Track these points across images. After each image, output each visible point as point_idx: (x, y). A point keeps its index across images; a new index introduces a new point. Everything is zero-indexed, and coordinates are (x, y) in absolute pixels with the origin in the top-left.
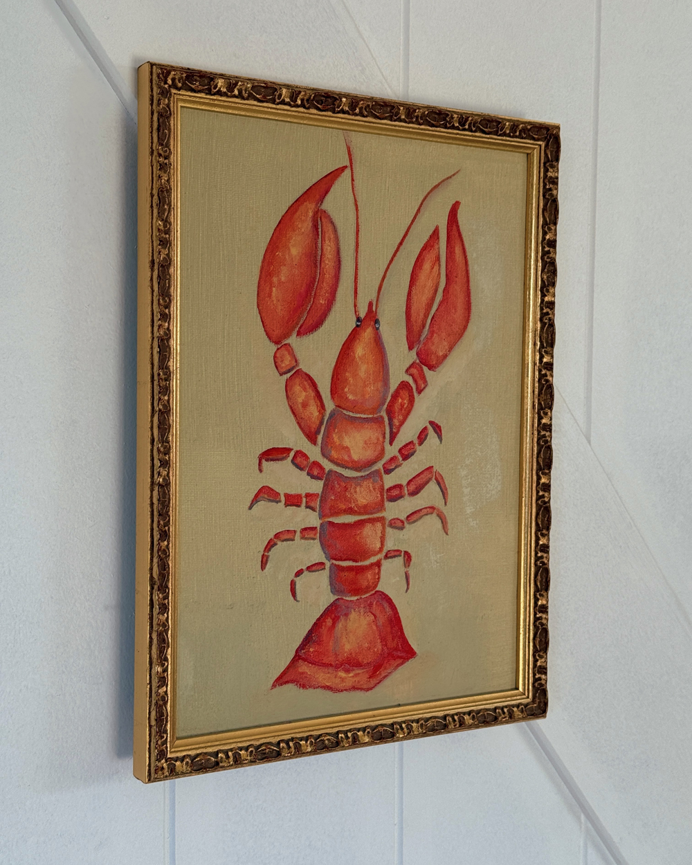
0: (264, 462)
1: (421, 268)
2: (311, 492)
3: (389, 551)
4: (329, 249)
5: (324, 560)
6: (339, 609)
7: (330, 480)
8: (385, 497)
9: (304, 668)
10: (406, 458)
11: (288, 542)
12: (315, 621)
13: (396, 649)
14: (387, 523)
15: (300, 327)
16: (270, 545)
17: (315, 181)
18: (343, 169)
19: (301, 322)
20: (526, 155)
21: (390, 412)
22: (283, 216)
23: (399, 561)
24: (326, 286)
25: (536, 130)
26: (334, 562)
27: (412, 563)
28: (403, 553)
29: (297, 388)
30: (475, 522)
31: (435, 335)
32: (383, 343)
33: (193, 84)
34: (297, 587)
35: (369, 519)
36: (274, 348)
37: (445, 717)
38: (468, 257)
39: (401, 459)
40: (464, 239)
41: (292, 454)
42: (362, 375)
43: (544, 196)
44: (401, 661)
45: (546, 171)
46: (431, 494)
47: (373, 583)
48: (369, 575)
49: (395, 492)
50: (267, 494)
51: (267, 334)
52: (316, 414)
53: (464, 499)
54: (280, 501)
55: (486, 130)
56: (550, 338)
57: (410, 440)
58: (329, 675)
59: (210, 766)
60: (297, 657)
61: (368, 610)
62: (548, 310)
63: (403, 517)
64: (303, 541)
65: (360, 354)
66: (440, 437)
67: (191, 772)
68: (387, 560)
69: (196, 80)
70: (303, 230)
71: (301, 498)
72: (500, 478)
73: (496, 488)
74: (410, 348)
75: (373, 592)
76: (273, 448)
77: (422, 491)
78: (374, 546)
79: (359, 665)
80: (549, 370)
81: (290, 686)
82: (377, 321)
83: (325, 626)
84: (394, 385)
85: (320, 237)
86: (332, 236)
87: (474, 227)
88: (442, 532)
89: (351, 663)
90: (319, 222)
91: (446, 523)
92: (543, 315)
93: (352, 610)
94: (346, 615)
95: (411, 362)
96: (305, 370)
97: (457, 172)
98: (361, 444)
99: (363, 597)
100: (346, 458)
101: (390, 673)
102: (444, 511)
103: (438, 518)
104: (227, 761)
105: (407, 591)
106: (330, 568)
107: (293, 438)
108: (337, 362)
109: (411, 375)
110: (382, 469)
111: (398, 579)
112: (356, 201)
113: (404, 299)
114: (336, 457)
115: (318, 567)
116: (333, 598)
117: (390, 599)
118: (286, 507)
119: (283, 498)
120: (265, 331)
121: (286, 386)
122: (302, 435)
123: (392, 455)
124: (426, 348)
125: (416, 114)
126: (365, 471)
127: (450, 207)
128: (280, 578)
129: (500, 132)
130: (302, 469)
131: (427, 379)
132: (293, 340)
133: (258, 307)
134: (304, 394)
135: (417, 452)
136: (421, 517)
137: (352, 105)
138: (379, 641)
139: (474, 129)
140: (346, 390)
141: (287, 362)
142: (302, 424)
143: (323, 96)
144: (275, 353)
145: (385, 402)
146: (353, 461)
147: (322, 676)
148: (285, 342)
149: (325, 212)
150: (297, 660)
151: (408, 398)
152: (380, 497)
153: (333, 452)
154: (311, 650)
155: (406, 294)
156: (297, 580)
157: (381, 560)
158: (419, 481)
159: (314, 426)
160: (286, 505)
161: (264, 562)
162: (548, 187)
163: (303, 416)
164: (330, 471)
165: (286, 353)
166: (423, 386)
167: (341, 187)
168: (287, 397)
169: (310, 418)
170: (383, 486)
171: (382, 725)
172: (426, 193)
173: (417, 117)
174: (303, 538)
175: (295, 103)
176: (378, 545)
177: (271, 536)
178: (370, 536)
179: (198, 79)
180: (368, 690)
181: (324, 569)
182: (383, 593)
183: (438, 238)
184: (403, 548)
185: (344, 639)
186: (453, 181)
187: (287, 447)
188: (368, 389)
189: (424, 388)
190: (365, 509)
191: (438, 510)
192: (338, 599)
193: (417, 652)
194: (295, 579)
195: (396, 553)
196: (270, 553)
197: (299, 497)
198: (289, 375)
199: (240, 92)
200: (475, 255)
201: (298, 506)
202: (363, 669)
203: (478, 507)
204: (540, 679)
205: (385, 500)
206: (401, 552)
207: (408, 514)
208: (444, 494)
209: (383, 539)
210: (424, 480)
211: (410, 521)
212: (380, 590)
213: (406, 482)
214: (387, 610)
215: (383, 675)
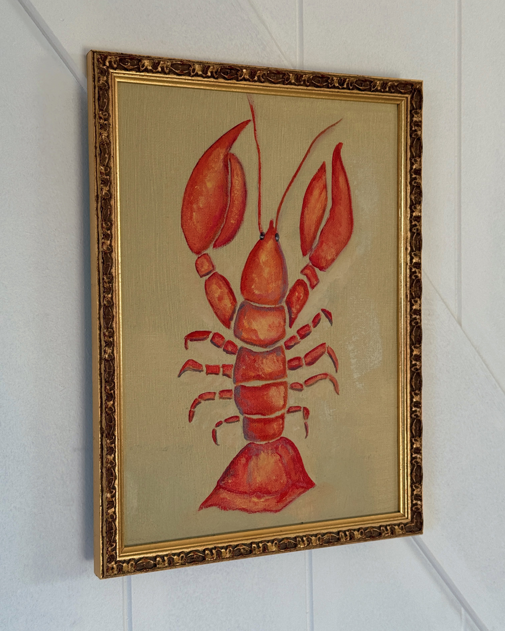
0: (189, 341)
1: (311, 193)
2: (227, 363)
3: (291, 407)
4: (237, 182)
5: (238, 414)
6: (251, 451)
7: (242, 355)
8: (287, 367)
9: (224, 494)
10: (303, 337)
11: (210, 401)
12: (232, 459)
13: (299, 481)
14: (289, 386)
15: (216, 242)
16: (195, 404)
17: (225, 132)
18: (247, 122)
19: (217, 237)
20: (396, 105)
21: (289, 303)
22: (200, 159)
23: (300, 414)
24: (235, 210)
25: (402, 85)
26: (247, 416)
27: (310, 416)
28: (302, 408)
29: (214, 287)
30: (361, 385)
31: (324, 244)
32: (282, 252)
33: (126, 65)
34: (217, 434)
35: (274, 383)
36: (195, 257)
37: (338, 533)
38: (350, 184)
39: (299, 338)
40: (347, 171)
41: (211, 336)
42: (265, 276)
43: (411, 136)
44: (303, 490)
45: (412, 116)
46: (324, 364)
47: (278, 431)
48: (275, 425)
49: (295, 363)
50: (191, 365)
51: (190, 247)
52: (229, 305)
53: (352, 367)
54: (202, 371)
55: (361, 88)
56: (418, 243)
57: (306, 324)
58: (245, 500)
59: (150, 567)
60: (219, 487)
61: (274, 451)
62: (416, 223)
63: (302, 381)
64: (221, 400)
65: (264, 260)
66: (331, 321)
67: (134, 571)
68: (290, 414)
69: (128, 62)
70: (216, 169)
71: (219, 368)
72: (381, 351)
73: (378, 359)
74: (304, 254)
75: (279, 438)
76: (196, 332)
77: (317, 362)
78: (278, 403)
79: (269, 493)
80: (418, 269)
81: (214, 508)
82: (277, 235)
83: (240, 464)
84: (291, 283)
85: (230, 173)
86: (239, 173)
87: (355, 162)
88: (334, 392)
89: (261, 491)
90: (229, 163)
91: (337, 386)
92: (412, 227)
93: (262, 452)
94: (257, 455)
95: (305, 265)
96: (220, 273)
97: (340, 121)
98: (266, 327)
99: (270, 442)
100: (254, 338)
101: (294, 499)
102: (335, 377)
103: (330, 382)
104: (163, 564)
105: (306, 437)
106: (243, 420)
107: (212, 324)
108: (245, 266)
109: (306, 275)
110: (284, 345)
112: (258, 145)
113: (299, 217)
114: (246, 337)
115: (234, 420)
116: (246, 443)
117: (292, 443)
118: (207, 375)
119: (205, 369)
120: (188, 244)
121: (205, 285)
122: (219, 322)
123: (292, 335)
124: (317, 254)
125: (303, 79)
126: (270, 347)
127: (334, 147)
128: (203, 428)
129: (372, 89)
130: (219, 347)
131: (319, 278)
132: (210, 251)
133: (182, 226)
134: (220, 290)
135: (312, 332)
136: (317, 382)
137: (251, 74)
138: (284, 475)
139: (351, 88)
140: (253, 287)
141: (206, 267)
142: (219, 313)
143: (228, 69)
144: (197, 261)
145: (285, 295)
146: (260, 340)
147: (239, 501)
148: (204, 253)
149: (233, 154)
150: (219, 489)
151: (303, 292)
152: (282, 368)
153: (243, 333)
154: (230, 481)
155: (300, 214)
156: (218, 429)
157: (284, 414)
158: (314, 354)
159: (228, 315)
160: (207, 373)
161: (191, 416)
162: (413, 129)
163: (219, 307)
164: (242, 348)
165: (205, 261)
166: (315, 283)
167: (246, 136)
168: (207, 293)
169: (224, 309)
170: (284, 358)
171: (287, 538)
172: (315, 137)
173: (304, 81)
174: (221, 397)
175: (206, 75)
176: (282, 403)
177: (196, 396)
178: (275, 396)
179: (129, 61)
180: (276, 511)
181: (239, 420)
182: (287, 439)
183: (325, 171)
184: (302, 405)
185: (256, 473)
186: (337, 128)
187: (207, 330)
188: (271, 286)
189: (317, 284)
190: (271, 376)
191: (331, 376)
192: (251, 443)
194: (216, 428)
195: (296, 409)
196: (195, 409)
197: (218, 367)
198: (207, 277)
199: (162, 68)
200: (355, 183)
201: (217, 374)
202: (271, 496)
203: (363, 373)
204: (416, 504)
205: (287, 369)
206: (301, 407)
207: (306, 379)
208: (335, 363)
209: (285, 398)
210: (318, 354)
211: (308, 384)
212: (284, 436)
213: (304, 356)
214: (291, 451)
215: (288, 500)
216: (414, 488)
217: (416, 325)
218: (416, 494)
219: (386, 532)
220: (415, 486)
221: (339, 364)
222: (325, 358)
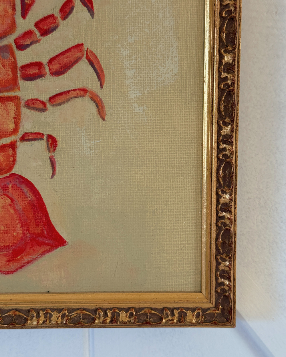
3: (27, 133)
8: (19, 75)
10: (45, 33)
13: (41, 235)
14: (23, 103)
23: (41, 145)
27: (58, 148)
28: (45, 136)
30: (141, 108)
37: (95, 310)
39: (38, 34)
44: (48, 248)
46: (81, 75)
47: (6, 165)
48: (1, 157)
49: (35, 70)
53: (127, 82)
57: (50, 13)
61: (2, 193)
63: (44, 98)
66: (91, 10)
68: (25, 143)
72: (176, 59)
73: (172, 71)
75: (8, 174)
77: (70, 72)
78: (5, 126)
88: (97, 117)
91: (103, 108)
101: (35, 259)
103: (92, 102)
105: (52, 177)
110: (13, 44)
111: (40, 163)
117: (31, 183)
123: (26, 29)
135: (61, 27)
136: (69, 100)
138: (19, 225)
152: (11, 76)
157: (16, 142)
158: (65, 60)
170: (15, 63)
171: (16, 310)
176: (12, 126)
180: (8, 273)
182: (21, 177)
184: (46, 131)
191: (92, 93)
193: (67, 241)
195: (35, 136)
203: (146, 92)
204: (223, 284)
205: (19, 78)
206: (43, 135)
207: (51, 95)
208: (100, 75)
209: (17, 120)
210: (71, 59)
211: (55, 103)
212: (17, 173)
213: (47, 61)
214: (28, 194)
215: (26, 260)
216: (220, 261)
217: (229, 15)
218: (223, 270)
219: (170, 318)
220: (222, 258)
221: (106, 76)
222: (83, 66)
